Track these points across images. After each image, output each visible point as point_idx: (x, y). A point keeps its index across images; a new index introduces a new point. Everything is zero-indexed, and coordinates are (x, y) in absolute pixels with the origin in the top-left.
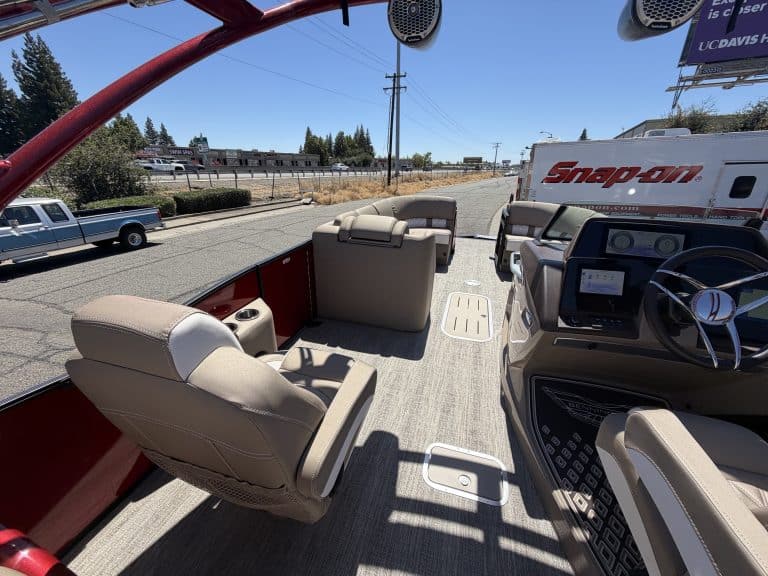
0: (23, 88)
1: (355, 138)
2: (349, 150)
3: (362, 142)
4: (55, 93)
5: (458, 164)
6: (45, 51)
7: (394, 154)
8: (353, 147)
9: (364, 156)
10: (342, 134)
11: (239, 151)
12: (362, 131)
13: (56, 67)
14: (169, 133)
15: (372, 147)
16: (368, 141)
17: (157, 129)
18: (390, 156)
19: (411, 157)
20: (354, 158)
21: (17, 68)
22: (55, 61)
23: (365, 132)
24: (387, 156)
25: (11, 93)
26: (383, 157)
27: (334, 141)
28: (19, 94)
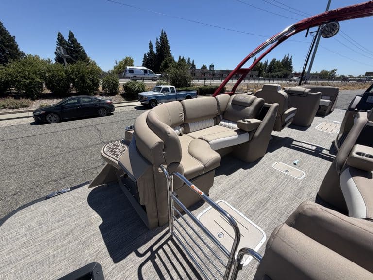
0: (157, 50)
1: (282, 62)
2: (277, 69)
3: (287, 64)
4: (165, 51)
5: (359, 77)
6: (165, 36)
7: (307, 70)
8: (279, 67)
9: (285, 72)
10: (275, 59)
11: (220, 70)
12: (288, 57)
13: (167, 41)
14: (195, 64)
15: (292, 67)
16: (290, 63)
17: (191, 62)
18: (304, 71)
19: (319, 72)
20: (278, 73)
21: (157, 43)
22: (168, 39)
23: (290, 58)
24: (301, 72)
25: (154, 52)
26: (298, 72)
27: (268, 64)
28: (156, 52)
